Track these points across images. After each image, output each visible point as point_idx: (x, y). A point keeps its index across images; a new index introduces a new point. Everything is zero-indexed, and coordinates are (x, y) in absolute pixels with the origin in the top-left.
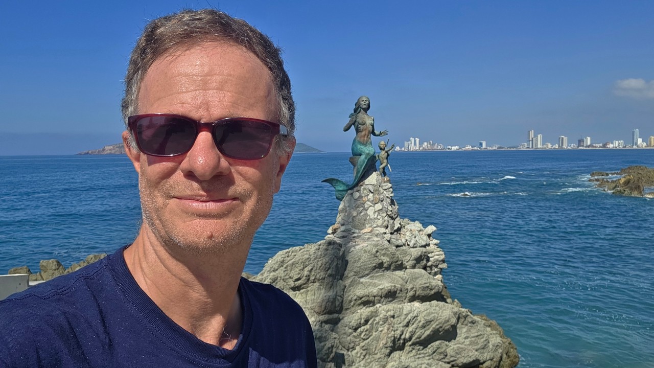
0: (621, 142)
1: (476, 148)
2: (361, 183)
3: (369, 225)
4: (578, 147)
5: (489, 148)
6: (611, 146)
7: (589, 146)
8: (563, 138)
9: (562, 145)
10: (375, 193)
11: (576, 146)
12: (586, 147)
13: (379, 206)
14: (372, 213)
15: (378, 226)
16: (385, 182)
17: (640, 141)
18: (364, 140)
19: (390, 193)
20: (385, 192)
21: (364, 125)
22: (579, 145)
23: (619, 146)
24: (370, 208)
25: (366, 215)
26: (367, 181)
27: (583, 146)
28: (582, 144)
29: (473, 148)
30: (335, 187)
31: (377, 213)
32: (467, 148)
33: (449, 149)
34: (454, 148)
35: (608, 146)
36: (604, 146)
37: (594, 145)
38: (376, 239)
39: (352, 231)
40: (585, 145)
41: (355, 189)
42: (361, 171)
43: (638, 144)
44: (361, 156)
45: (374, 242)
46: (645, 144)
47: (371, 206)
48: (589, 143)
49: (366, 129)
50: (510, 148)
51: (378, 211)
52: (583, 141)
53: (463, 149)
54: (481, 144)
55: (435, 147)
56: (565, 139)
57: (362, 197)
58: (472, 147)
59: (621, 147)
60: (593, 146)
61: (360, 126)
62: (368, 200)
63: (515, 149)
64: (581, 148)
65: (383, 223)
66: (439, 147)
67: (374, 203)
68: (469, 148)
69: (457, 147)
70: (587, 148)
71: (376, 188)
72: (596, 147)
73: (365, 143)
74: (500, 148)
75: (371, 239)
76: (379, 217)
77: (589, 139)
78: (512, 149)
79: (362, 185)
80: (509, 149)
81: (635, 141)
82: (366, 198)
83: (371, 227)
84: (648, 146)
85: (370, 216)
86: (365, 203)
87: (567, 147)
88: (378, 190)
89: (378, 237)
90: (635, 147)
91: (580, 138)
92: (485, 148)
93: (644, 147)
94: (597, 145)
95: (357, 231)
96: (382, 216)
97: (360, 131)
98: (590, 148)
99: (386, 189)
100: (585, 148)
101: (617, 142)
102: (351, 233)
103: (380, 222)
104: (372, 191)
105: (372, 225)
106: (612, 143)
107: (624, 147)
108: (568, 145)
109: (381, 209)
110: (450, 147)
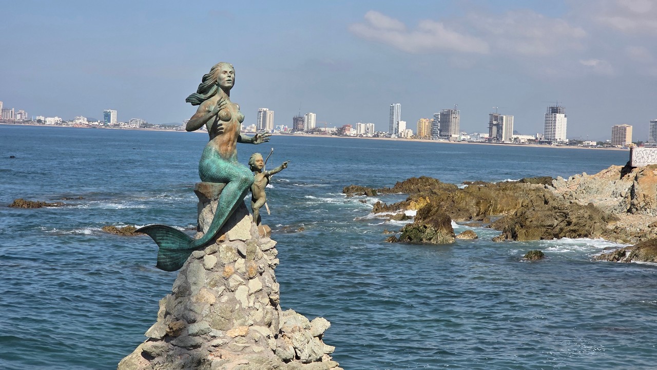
0: (369, 125)
1: (96, 123)
2: (221, 238)
3: (240, 321)
4: (293, 131)
5: (124, 126)
6: (352, 132)
7: (312, 131)
8: (265, 112)
9: (264, 126)
10: (248, 257)
11: (289, 130)
12: (307, 132)
13: (255, 284)
14: (245, 296)
15: (256, 323)
16: (264, 236)
17: (402, 126)
18: (227, 150)
19: (272, 257)
20: (265, 256)
21: (228, 121)
22: (295, 128)
23: (366, 133)
24: (241, 287)
25: (233, 301)
26: (232, 233)
27: (302, 130)
28: (300, 126)
29: (91, 124)
30: (158, 243)
31: (253, 298)
32: (78, 122)
33: (39, 121)
34: (51, 121)
35: (347, 133)
36: (341, 131)
37: (323, 129)
38: (256, 348)
39: (212, 334)
40: (306, 129)
41: (208, 249)
42: (227, 214)
43: (400, 131)
44: (230, 185)
45: (255, 356)
46: (411, 133)
47: (240, 284)
48: (313, 125)
49: (231, 130)
50: (165, 126)
51: (255, 292)
52: (303, 121)
53: (71, 124)
54: (107, 116)
55: (9, 117)
56: (270, 114)
57: (223, 265)
58: (89, 121)
59: (369, 135)
60: (319, 131)
61: (220, 122)
62: (236, 272)
63: (174, 130)
64: (298, 134)
65: (264, 317)
66: (19, 117)
67: (246, 277)
68: (82, 121)
69: (57, 119)
70: (310, 135)
71: (250, 247)
72: (324, 133)
73: (228, 156)
74: (145, 125)
75: (248, 350)
76: (257, 305)
77: (313, 116)
78: (168, 130)
79: (222, 241)
80: (163, 129)
81: (395, 126)
82: (231, 267)
83: (243, 325)
84: (415, 136)
85: (241, 304)
86: (230, 276)
87: (273, 131)
88: (252, 252)
89: (259, 346)
90: (394, 137)
91: (296, 115)
92: (115, 125)
93: (409, 139)
94: (329, 130)
95: (219, 333)
96: (262, 304)
97: (222, 133)
98: (315, 135)
99: (267, 250)
100: (305, 135)
101: (363, 126)
102: (209, 338)
103: (258, 315)
104: (245, 254)
105: (245, 321)
106: (354, 128)
107: (374, 136)
108: (275, 128)
109: (261, 290)
110: (42, 118)
